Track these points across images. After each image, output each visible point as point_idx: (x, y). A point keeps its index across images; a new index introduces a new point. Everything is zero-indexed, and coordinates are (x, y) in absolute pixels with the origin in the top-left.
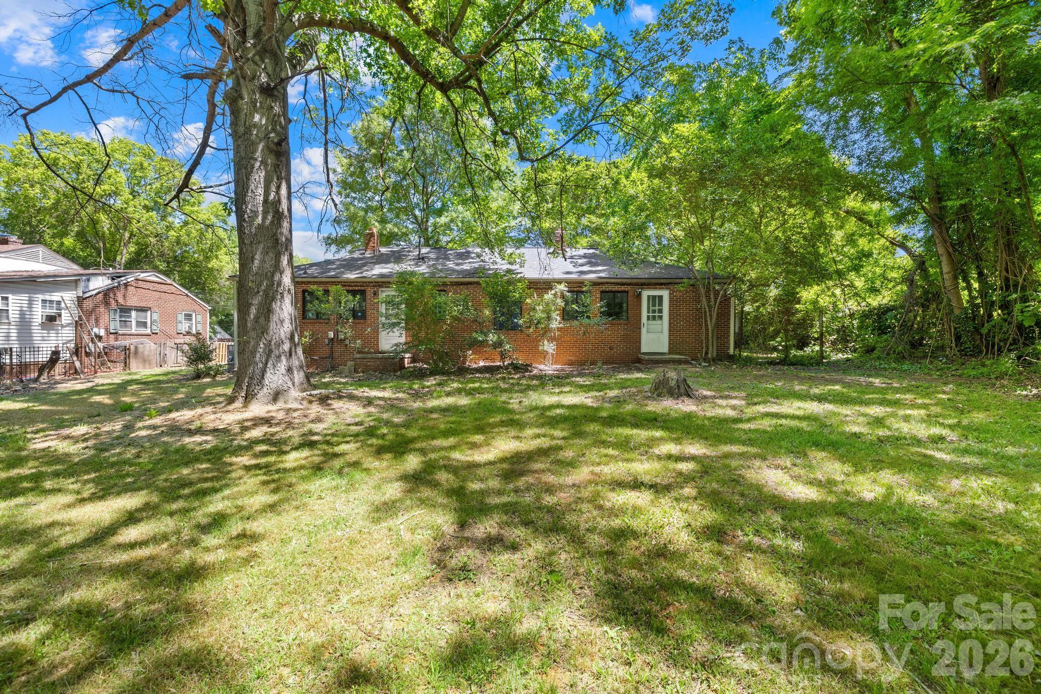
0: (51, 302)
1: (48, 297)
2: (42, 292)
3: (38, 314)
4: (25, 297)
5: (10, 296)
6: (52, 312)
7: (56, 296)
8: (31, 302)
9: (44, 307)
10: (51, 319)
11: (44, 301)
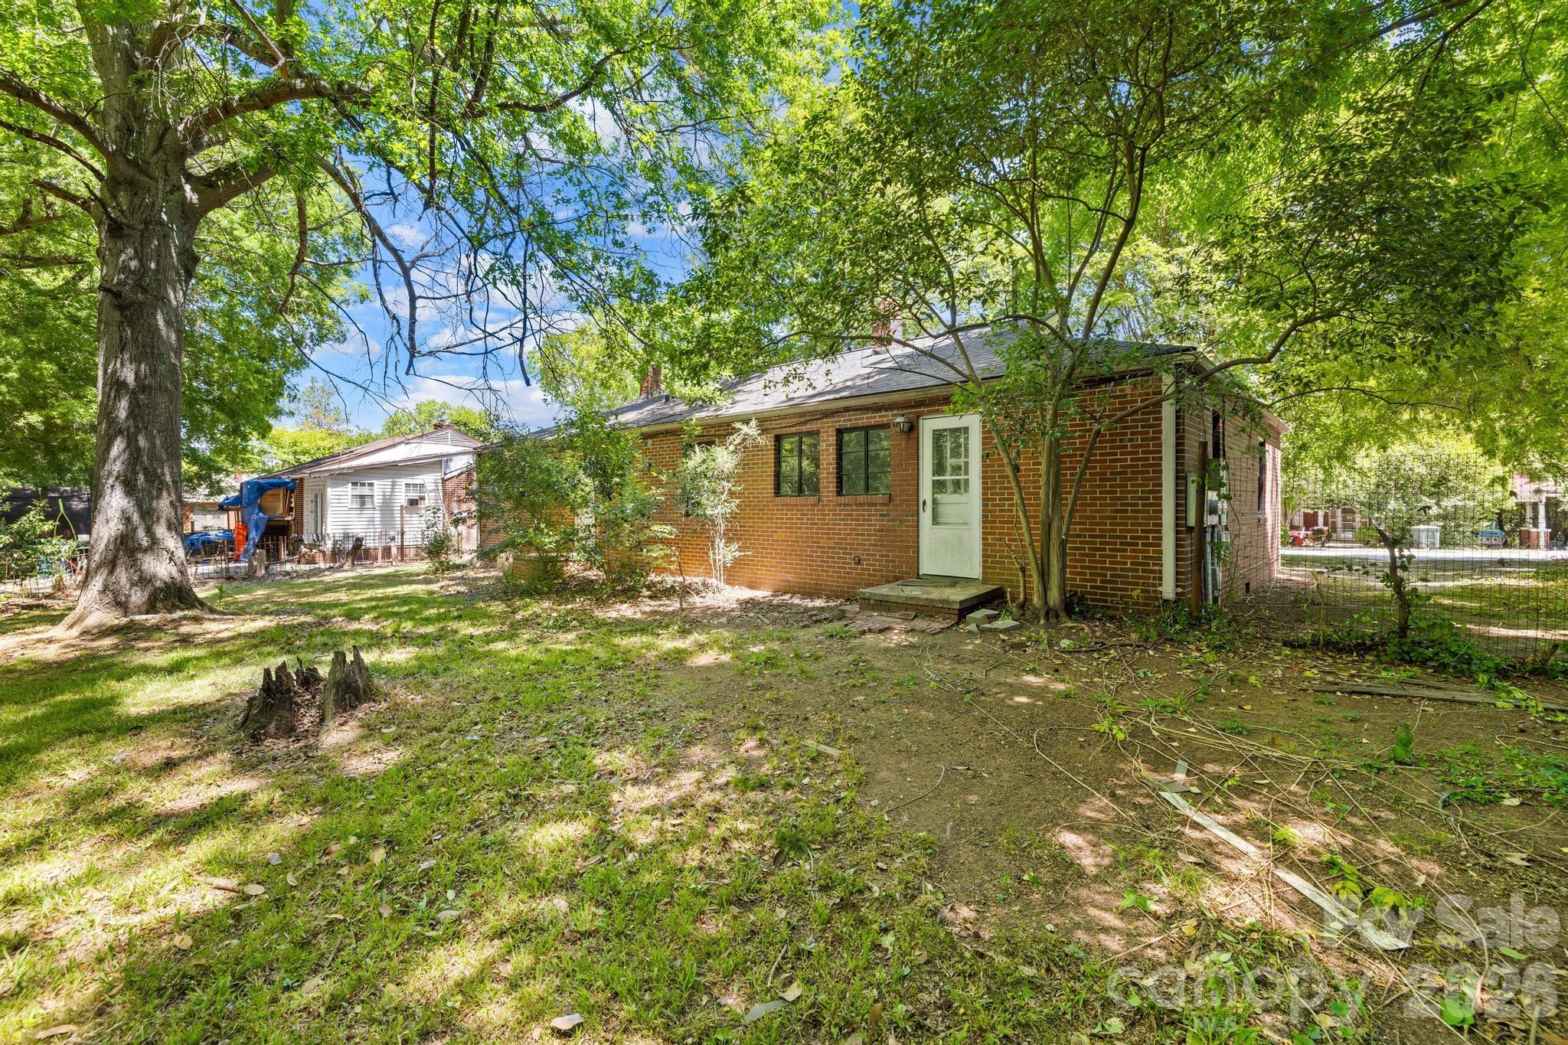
0: (415, 485)
1: (409, 481)
2: (406, 476)
3: (402, 498)
4: (388, 482)
5: (375, 482)
6: (414, 495)
7: (418, 480)
8: (393, 485)
9: (407, 491)
10: (413, 503)
11: (407, 485)
